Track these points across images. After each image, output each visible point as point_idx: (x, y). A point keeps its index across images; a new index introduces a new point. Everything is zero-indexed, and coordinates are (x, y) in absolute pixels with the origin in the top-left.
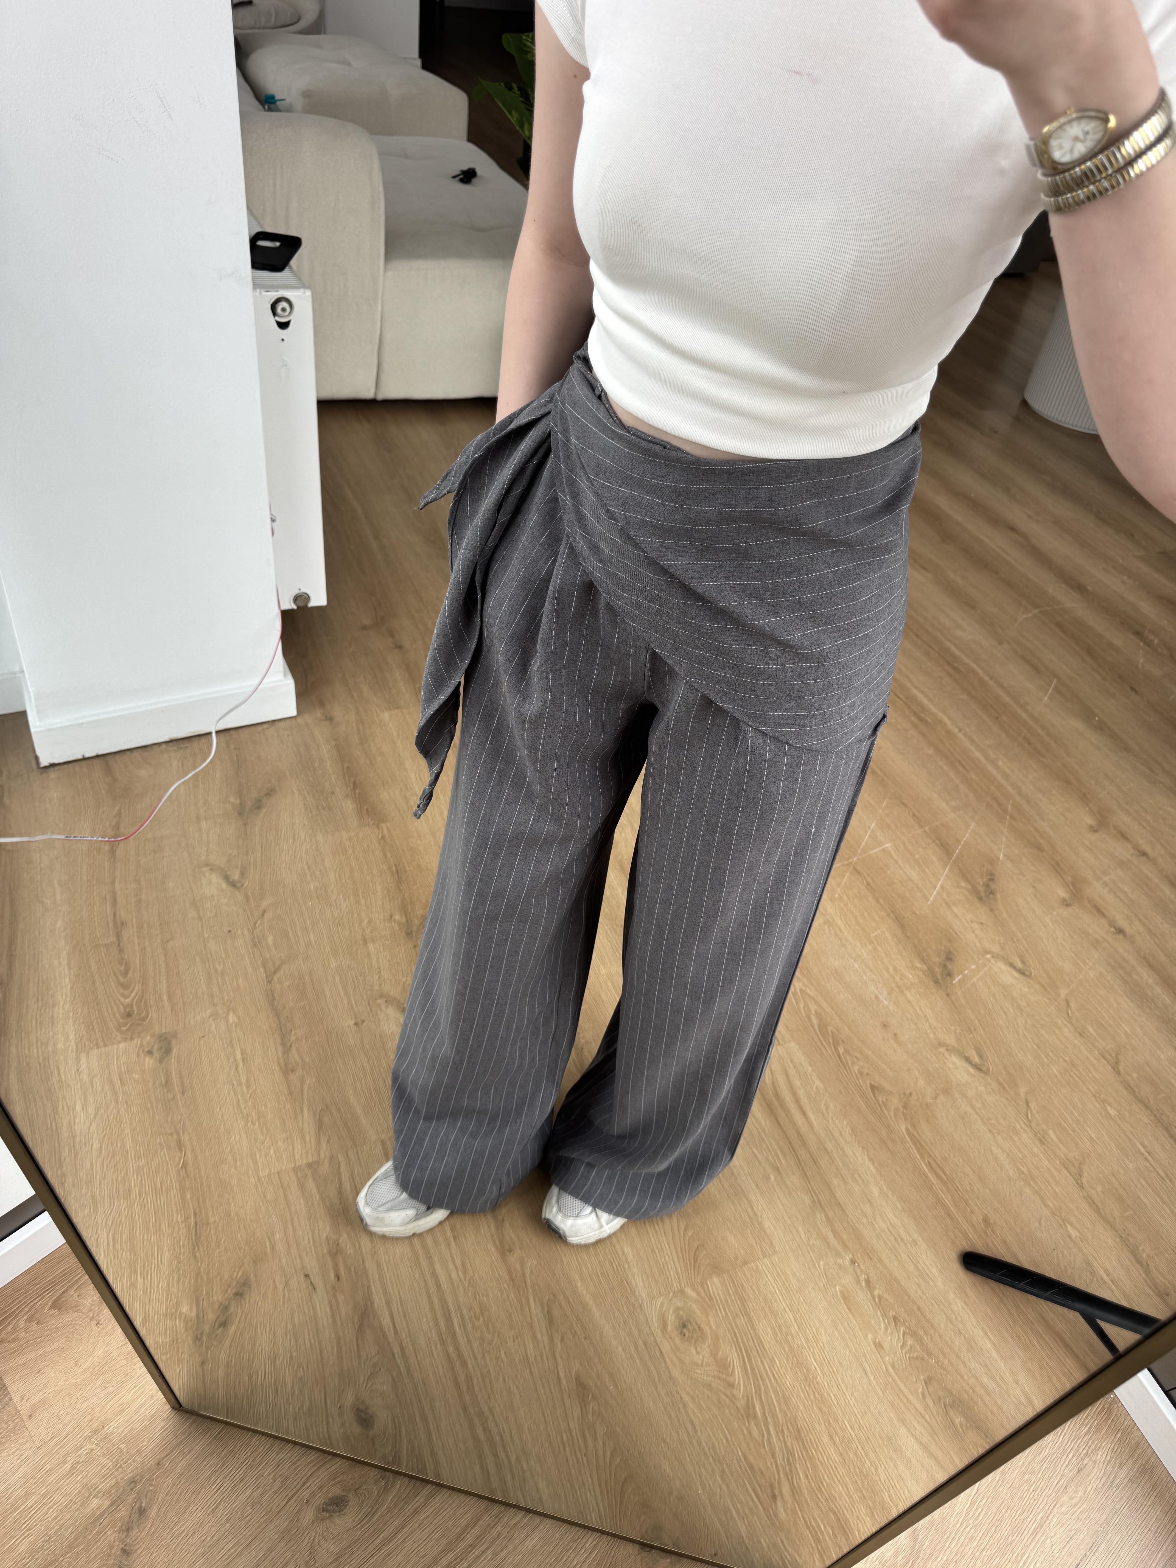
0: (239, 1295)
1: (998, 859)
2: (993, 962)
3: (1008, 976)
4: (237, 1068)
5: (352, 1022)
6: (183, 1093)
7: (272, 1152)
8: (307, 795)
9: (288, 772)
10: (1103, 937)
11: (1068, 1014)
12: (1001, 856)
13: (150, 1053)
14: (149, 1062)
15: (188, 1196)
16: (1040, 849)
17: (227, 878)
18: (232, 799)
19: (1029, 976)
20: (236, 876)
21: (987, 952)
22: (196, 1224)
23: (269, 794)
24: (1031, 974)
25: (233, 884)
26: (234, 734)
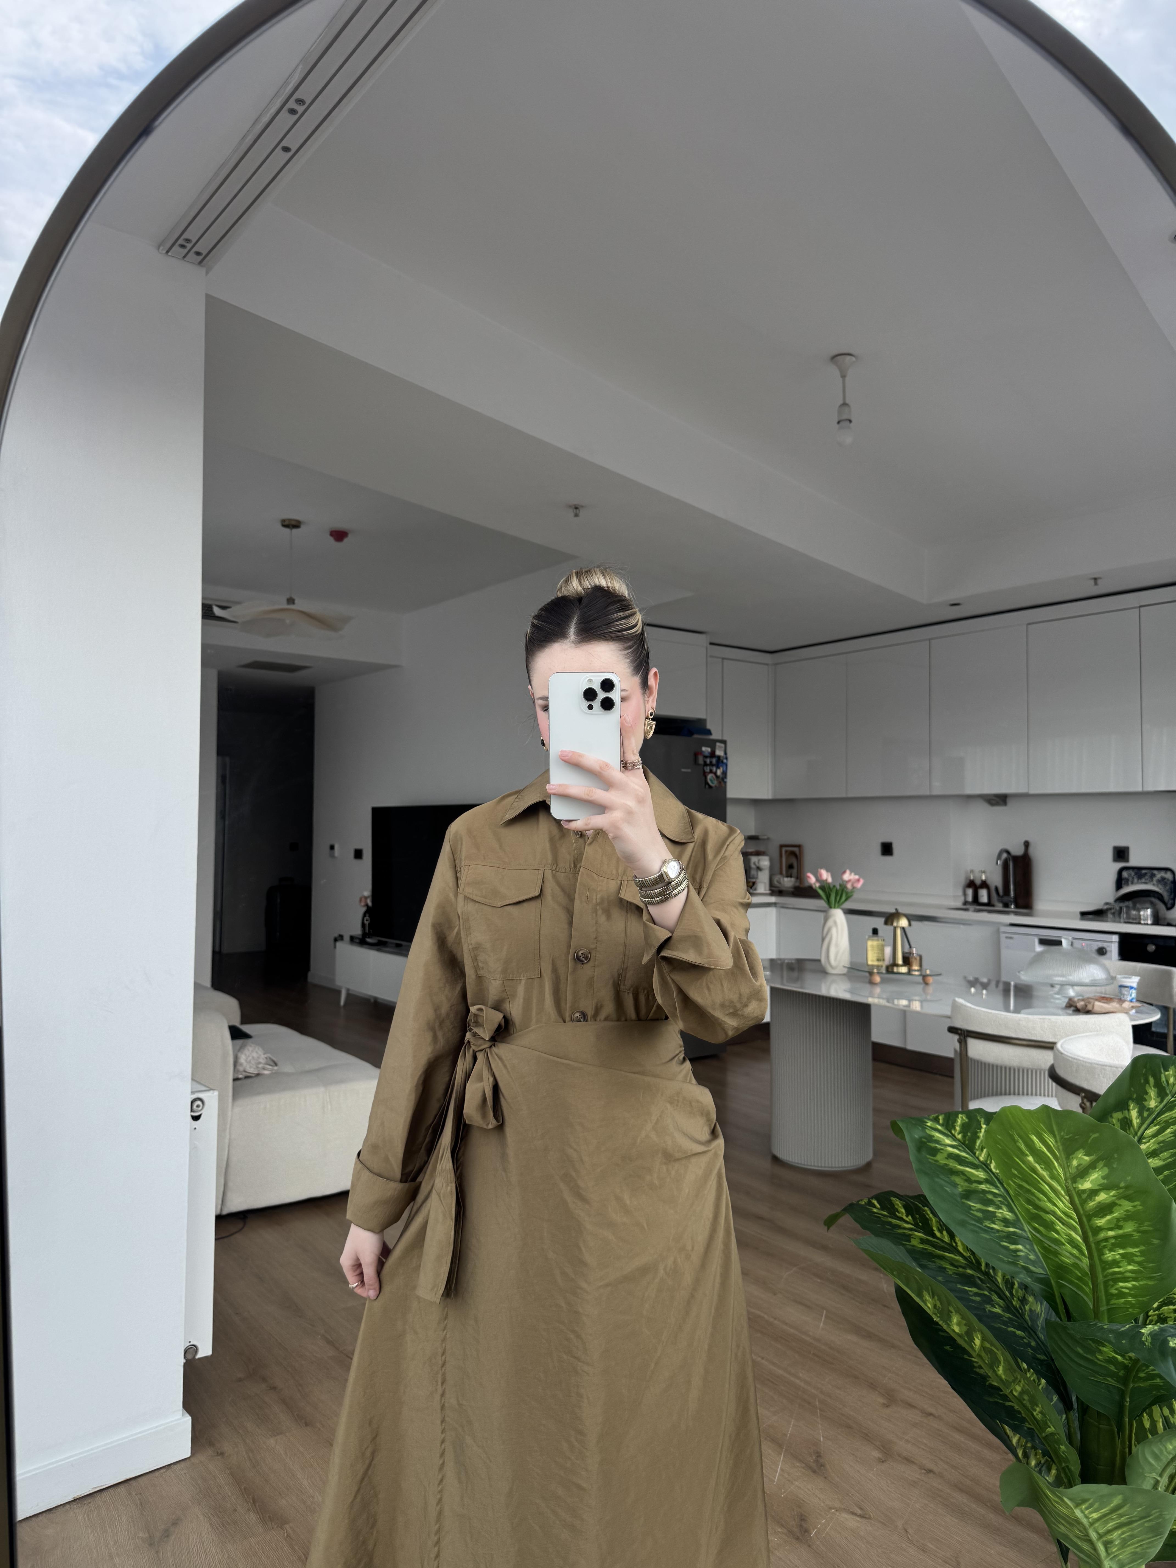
1: (820, 1441)
2: (838, 1514)
3: (852, 1522)
8: (212, 1517)
9: (190, 1502)
10: (919, 1479)
11: (909, 1538)
12: (822, 1439)
16: (849, 1427)
18: (141, 1535)
19: (870, 1518)
21: (830, 1508)
23: (176, 1522)
24: (870, 1516)
26: (133, 1483)
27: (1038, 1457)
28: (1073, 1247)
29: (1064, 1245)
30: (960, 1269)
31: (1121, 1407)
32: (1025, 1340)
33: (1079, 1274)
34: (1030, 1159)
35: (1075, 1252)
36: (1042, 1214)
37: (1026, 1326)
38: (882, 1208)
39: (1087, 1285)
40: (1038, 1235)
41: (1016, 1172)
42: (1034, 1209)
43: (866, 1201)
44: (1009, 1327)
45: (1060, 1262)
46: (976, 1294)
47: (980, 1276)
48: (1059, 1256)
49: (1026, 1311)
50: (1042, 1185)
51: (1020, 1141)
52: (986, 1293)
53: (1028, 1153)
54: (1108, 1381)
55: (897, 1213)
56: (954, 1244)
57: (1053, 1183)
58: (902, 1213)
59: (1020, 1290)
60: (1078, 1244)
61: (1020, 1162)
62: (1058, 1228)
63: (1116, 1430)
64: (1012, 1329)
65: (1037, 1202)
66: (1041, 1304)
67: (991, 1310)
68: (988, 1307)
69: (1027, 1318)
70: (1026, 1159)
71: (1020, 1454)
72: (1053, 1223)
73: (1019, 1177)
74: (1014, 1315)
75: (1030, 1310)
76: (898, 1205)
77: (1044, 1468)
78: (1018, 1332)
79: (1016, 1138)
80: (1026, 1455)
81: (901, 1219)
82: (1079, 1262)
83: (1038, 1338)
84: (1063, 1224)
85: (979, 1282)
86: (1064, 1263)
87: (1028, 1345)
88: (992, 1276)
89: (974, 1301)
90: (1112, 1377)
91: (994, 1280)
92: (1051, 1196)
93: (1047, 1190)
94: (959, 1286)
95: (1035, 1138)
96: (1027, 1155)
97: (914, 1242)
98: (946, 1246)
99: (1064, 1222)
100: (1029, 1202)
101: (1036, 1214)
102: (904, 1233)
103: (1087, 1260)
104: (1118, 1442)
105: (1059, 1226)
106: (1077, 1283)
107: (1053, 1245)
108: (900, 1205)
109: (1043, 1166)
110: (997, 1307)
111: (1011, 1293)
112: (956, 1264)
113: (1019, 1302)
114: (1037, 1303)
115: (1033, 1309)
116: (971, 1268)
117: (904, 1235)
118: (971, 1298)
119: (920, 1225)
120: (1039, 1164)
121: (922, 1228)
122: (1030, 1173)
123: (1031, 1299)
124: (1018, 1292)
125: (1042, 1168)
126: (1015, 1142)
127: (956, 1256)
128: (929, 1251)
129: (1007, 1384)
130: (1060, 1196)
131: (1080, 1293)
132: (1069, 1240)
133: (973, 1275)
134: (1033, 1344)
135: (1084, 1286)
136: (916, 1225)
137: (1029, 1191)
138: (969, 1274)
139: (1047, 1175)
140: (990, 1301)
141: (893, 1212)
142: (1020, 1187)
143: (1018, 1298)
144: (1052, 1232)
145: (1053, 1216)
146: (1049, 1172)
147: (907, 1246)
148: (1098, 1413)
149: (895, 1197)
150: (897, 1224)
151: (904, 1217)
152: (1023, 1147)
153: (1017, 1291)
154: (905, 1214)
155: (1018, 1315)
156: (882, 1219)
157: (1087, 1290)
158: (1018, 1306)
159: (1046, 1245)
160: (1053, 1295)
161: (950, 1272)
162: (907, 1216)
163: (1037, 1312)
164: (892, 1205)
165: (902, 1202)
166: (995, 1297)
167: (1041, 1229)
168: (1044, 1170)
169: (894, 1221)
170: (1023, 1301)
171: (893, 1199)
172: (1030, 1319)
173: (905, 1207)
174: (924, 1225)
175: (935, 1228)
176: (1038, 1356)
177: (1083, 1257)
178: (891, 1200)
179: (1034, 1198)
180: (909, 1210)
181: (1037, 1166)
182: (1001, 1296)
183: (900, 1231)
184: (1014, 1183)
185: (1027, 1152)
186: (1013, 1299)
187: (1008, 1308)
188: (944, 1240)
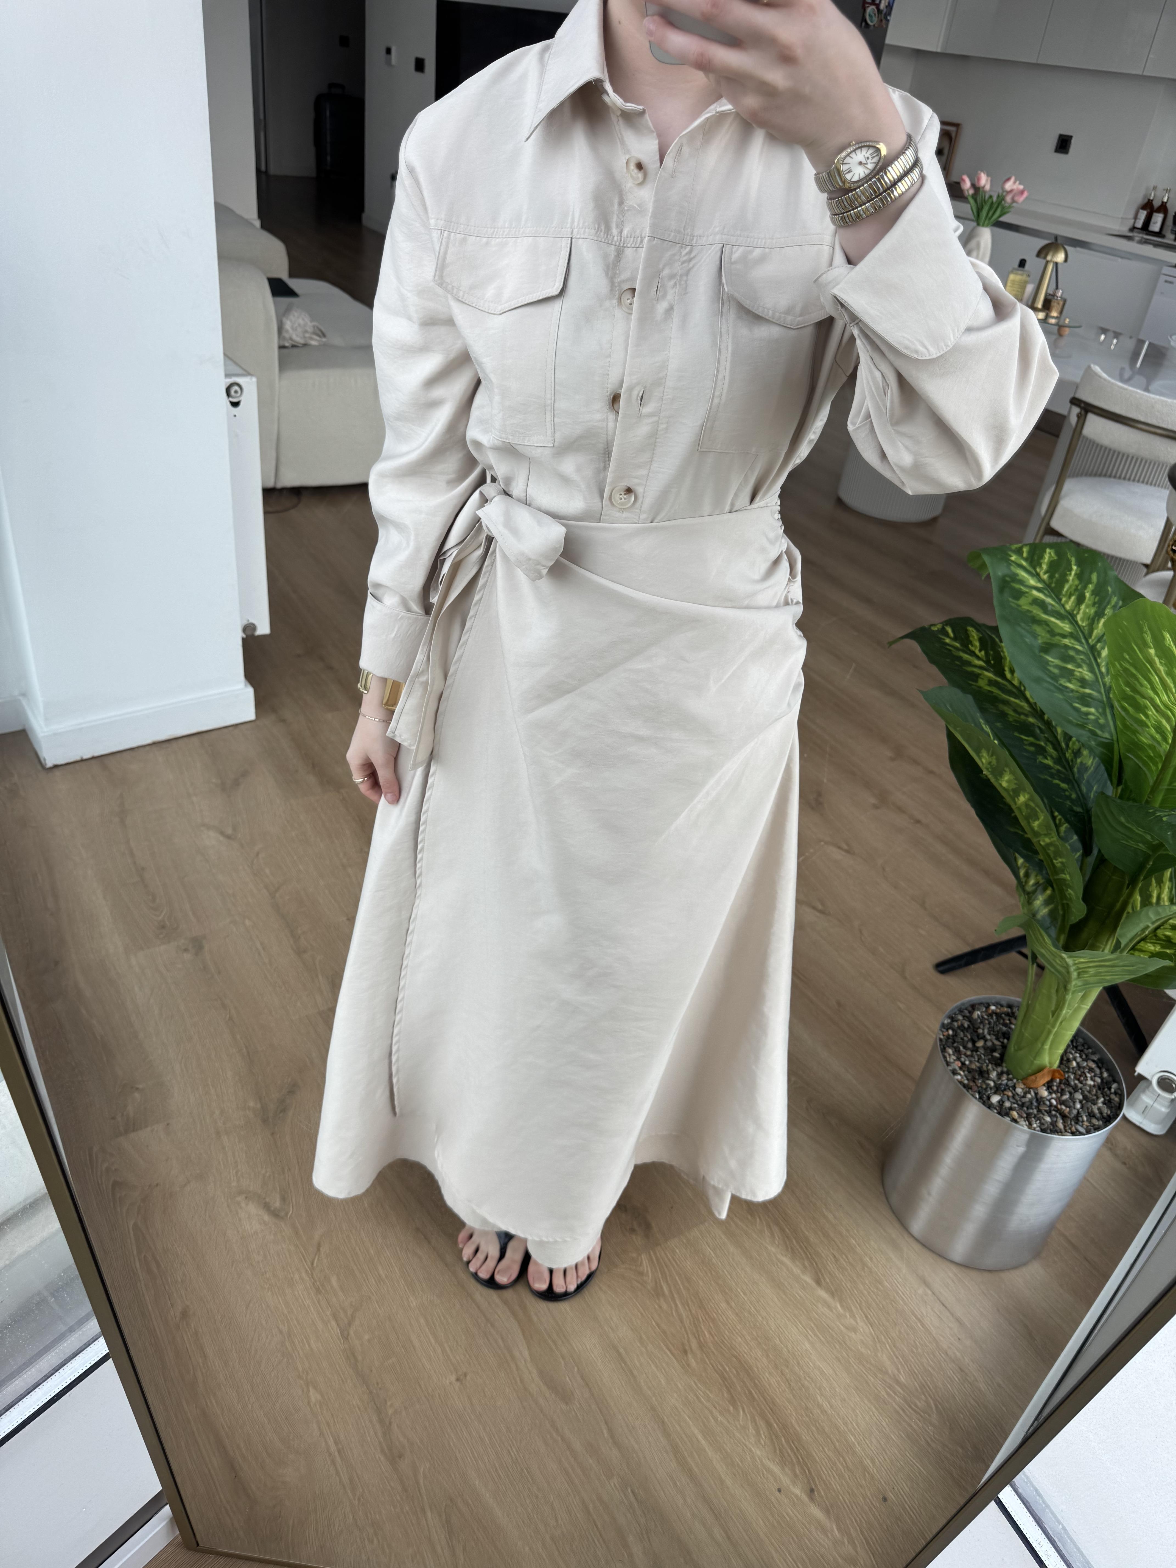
0: (291, 1092)
1: (823, 782)
2: (826, 846)
3: (838, 855)
4: (259, 954)
5: (345, 919)
6: (219, 973)
7: (299, 1004)
8: (276, 773)
9: (256, 758)
10: (907, 827)
11: (884, 875)
12: (825, 780)
13: (186, 950)
14: (187, 956)
15: (238, 1037)
16: (854, 774)
17: (222, 833)
18: (214, 780)
19: (854, 854)
20: (229, 831)
21: (821, 841)
22: (248, 1053)
23: (245, 774)
24: (854, 852)
25: (228, 837)
26: (206, 736)
27: (1038, 878)
28: (1157, 732)
29: (1148, 727)
30: (1022, 717)
31: (1142, 867)
32: (1067, 793)
33: (1152, 755)
34: (1152, 651)
35: (1157, 736)
36: (1138, 697)
37: (1071, 778)
38: (955, 639)
39: (1156, 764)
40: (1123, 713)
41: (1127, 657)
42: (1131, 691)
43: (940, 626)
44: (1055, 779)
45: (1136, 740)
46: (1031, 744)
47: (1041, 726)
48: (1138, 735)
49: (1076, 763)
50: (1153, 676)
51: (1149, 632)
52: (1042, 744)
53: (1152, 646)
54: (1138, 845)
55: (970, 646)
56: (1022, 688)
57: (1167, 679)
58: (976, 647)
59: (1077, 743)
60: (1165, 731)
61: (1137, 650)
62: (1150, 713)
63: (1127, 882)
64: (1057, 781)
65: (1138, 686)
66: (1094, 758)
67: (1043, 761)
68: (1040, 758)
69: (1075, 770)
70: (1148, 651)
71: (1022, 873)
72: (1146, 707)
73: (1128, 662)
74: (1064, 767)
75: (1081, 763)
76: (973, 637)
77: (1040, 888)
78: (1064, 786)
79: (1145, 629)
80: (1027, 875)
81: (973, 654)
82: (1155, 744)
83: (1080, 790)
84: (1157, 711)
85: (1038, 731)
86: (1140, 741)
87: (1069, 798)
88: (1053, 726)
89: (1026, 751)
90: (1144, 844)
91: (1054, 730)
92: (1158, 687)
93: (1157, 683)
94: (1016, 734)
95: (1168, 635)
96: (1150, 648)
97: (982, 683)
98: (1014, 690)
99: (1158, 709)
100: (1128, 684)
101: (1131, 696)
102: (973, 672)
103: (1168, 747)
104: (1126, 892)
105: (1152, 712)
106: (1145, 760)
107: (1135, 725)
108: (976, 637)
109: (1163, 662)
110: (1049, 758)
111: (1067, 745)
112: (1019, 710)
113: (1072, 755)
114: (1090, 756)
115: (1084, 762)
116: (1034, 716)
117: (972, 673)
118: (1025, 747)
119: (991, 663)
120: (1160, 658)
121: (993, 666)
122: (1144, 661)
123: (1085, 752)
124: (1074, 745)
125: (1161, 663)
126: (1142, 631)
127: (1021, 701)
128: (994, 694)
129: (1037, 834)
130: (1169, 692)
131: (1144, 768)
132: (1158, 727)
133: (1033, 724)
134: (1074, 796)
135: (1151, 765)
136: (987, 662)
137: (1134, 676)
138: (1030, 722)
139: (1164, 670)
140: (1042, 751)
141: (966, 642)
142: (1126, 670)
143: (1073, 752)
144: (1141, 715)
145: (1150, 702)
146: (1168, 668)
147: (973, 687)
148: (1115, 867)
149: (972, 626)
150: (968, 660)
151: (977, 652)
152: (1148, 638)
153: (1074, 743)
154: (978, 649)
155: (1067, 767)
156: (953, 652)
157: (1154, 768)
158: (1070, 758)
159: (1128, 723)
160: (1112, 759)
161: (1011, 719)
162: (980, 651)
163: (1087, 765)
164: (967, 636)
165: (978, 634)
166: (1050, 749)
167: (1130, 709)
168: (1162, 666)
169: (966, 656)
170: (1077, 753)
171: (970, 629)
172: (1079, 772)
173: (981, 640)
174: (996, 663)
175: (1006, 669)
176: (1075, 808)
177: (1164, 743)
178: (966, 631)
179: (1136, 682)
180: (984, 644)
181: (1157, 660)
182: (1056, 745)
183: (970, 669)
184: (1121, 665)
185: (1151, 644)
186: (1067, 751)
187: (1059, 760)
188: (1013, 682)
